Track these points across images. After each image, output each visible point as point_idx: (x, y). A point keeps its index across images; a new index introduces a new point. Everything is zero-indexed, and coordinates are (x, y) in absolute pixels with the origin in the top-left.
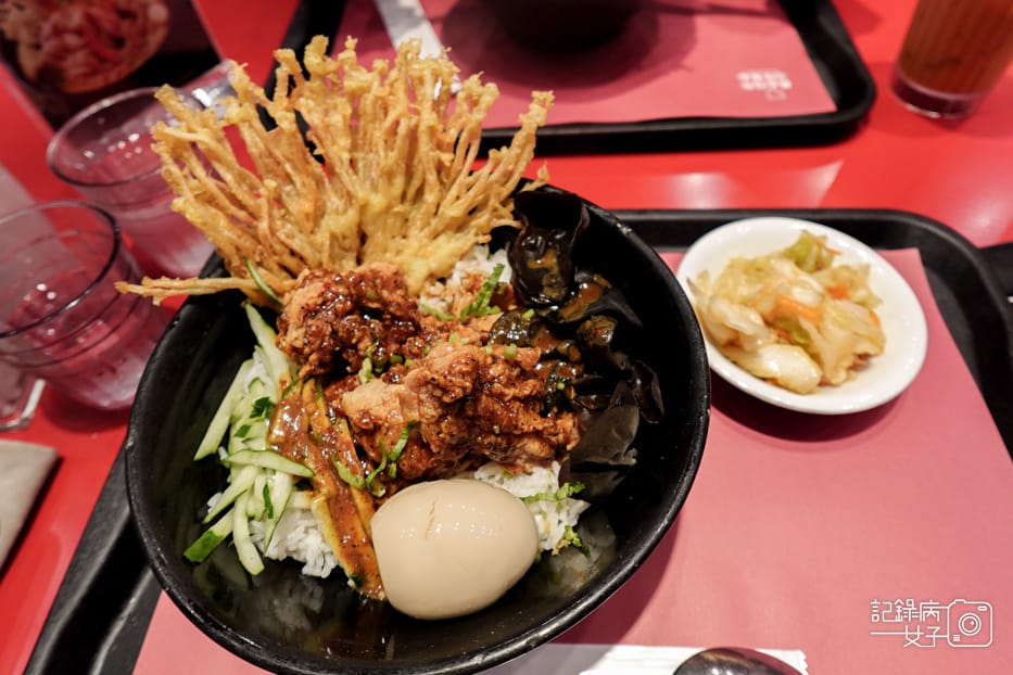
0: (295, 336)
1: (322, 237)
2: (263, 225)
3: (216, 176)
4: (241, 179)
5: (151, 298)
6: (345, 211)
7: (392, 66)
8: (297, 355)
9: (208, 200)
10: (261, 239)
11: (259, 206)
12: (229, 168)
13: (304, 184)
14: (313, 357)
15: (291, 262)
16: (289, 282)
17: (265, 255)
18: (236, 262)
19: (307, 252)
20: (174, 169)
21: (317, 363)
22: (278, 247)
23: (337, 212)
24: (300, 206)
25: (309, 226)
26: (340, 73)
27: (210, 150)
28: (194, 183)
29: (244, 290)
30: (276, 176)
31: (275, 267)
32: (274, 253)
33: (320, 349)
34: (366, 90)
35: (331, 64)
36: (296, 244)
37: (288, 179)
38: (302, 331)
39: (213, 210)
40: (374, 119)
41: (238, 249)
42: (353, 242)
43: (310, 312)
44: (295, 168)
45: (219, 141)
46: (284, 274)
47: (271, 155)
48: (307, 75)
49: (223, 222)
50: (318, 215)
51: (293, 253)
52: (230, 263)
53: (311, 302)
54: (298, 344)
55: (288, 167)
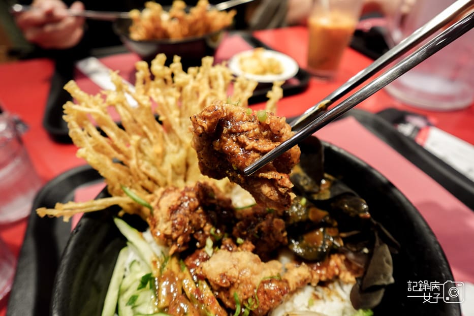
0: (164, 227)
1: (167, 167)
2: (133, 163)
3: (104, 134)
4: (119, 136)
5: (62, 217)
6: (178, 152)
7: (198, 71)
8: (167, 240)
9: (99, 149)
10: (132, 171)
11: (130, 151)
12: (113, 130)
13: (155, 137)
14: (180, 239)
15: (149, 184)
16: (149, 197)
17: (134, 181)
18: (117, 187)
19: (158, 177)
20: (79, 130)
21: (182, 243)
22: (142, 176)
23: (173, 152)
24: (152, 151)
25: (159, 161)
26: (173, 75)
27: (100, 118)
28: (90, 139)
29: (122, 205)
30: (138, 134)
31: (140, 188)
32: (140, 179)
33: (183, 234)
34: (186, 83)
35: (167, 71)
36: (152, 173)
37: (145, 135)
38: (169, 223)
39: (102, 156)
40: (192, 99)
41: (119, 179)
42: (183, 169)
43: (173, 210)
44: (149, 128)
45: (106, 113)
46: (145, 192)
47: (135, 121)
48: (153, 77)
49: (108, 163)
50: (163, 155)
51: (150, 179)
52: (113, 188)
53: (174, 204)
54: (169, 232)
55: (145, 128)
